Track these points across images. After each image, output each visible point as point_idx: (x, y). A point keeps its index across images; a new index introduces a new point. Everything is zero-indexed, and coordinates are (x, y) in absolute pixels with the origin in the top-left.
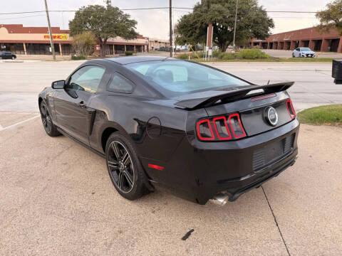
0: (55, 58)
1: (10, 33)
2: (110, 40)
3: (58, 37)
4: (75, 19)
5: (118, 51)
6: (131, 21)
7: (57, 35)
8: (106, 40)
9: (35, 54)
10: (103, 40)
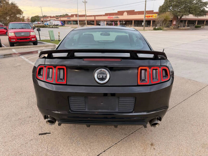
0: (144, 29)
1: (128, 15)
2: (184, 17)
3: (152, 16)
4: (164, 5)
5: (190, 25)
6: (204, 3)
7: (151, 15)
8: (181, 17)
9: (138, 26)
10: (179, 17)
